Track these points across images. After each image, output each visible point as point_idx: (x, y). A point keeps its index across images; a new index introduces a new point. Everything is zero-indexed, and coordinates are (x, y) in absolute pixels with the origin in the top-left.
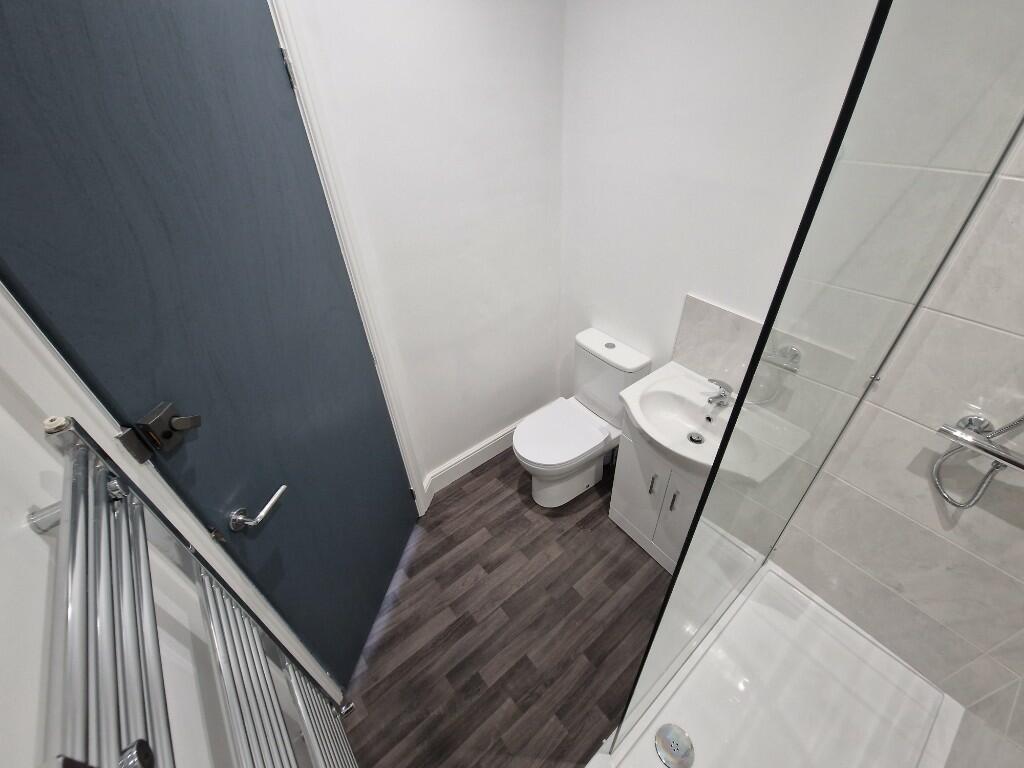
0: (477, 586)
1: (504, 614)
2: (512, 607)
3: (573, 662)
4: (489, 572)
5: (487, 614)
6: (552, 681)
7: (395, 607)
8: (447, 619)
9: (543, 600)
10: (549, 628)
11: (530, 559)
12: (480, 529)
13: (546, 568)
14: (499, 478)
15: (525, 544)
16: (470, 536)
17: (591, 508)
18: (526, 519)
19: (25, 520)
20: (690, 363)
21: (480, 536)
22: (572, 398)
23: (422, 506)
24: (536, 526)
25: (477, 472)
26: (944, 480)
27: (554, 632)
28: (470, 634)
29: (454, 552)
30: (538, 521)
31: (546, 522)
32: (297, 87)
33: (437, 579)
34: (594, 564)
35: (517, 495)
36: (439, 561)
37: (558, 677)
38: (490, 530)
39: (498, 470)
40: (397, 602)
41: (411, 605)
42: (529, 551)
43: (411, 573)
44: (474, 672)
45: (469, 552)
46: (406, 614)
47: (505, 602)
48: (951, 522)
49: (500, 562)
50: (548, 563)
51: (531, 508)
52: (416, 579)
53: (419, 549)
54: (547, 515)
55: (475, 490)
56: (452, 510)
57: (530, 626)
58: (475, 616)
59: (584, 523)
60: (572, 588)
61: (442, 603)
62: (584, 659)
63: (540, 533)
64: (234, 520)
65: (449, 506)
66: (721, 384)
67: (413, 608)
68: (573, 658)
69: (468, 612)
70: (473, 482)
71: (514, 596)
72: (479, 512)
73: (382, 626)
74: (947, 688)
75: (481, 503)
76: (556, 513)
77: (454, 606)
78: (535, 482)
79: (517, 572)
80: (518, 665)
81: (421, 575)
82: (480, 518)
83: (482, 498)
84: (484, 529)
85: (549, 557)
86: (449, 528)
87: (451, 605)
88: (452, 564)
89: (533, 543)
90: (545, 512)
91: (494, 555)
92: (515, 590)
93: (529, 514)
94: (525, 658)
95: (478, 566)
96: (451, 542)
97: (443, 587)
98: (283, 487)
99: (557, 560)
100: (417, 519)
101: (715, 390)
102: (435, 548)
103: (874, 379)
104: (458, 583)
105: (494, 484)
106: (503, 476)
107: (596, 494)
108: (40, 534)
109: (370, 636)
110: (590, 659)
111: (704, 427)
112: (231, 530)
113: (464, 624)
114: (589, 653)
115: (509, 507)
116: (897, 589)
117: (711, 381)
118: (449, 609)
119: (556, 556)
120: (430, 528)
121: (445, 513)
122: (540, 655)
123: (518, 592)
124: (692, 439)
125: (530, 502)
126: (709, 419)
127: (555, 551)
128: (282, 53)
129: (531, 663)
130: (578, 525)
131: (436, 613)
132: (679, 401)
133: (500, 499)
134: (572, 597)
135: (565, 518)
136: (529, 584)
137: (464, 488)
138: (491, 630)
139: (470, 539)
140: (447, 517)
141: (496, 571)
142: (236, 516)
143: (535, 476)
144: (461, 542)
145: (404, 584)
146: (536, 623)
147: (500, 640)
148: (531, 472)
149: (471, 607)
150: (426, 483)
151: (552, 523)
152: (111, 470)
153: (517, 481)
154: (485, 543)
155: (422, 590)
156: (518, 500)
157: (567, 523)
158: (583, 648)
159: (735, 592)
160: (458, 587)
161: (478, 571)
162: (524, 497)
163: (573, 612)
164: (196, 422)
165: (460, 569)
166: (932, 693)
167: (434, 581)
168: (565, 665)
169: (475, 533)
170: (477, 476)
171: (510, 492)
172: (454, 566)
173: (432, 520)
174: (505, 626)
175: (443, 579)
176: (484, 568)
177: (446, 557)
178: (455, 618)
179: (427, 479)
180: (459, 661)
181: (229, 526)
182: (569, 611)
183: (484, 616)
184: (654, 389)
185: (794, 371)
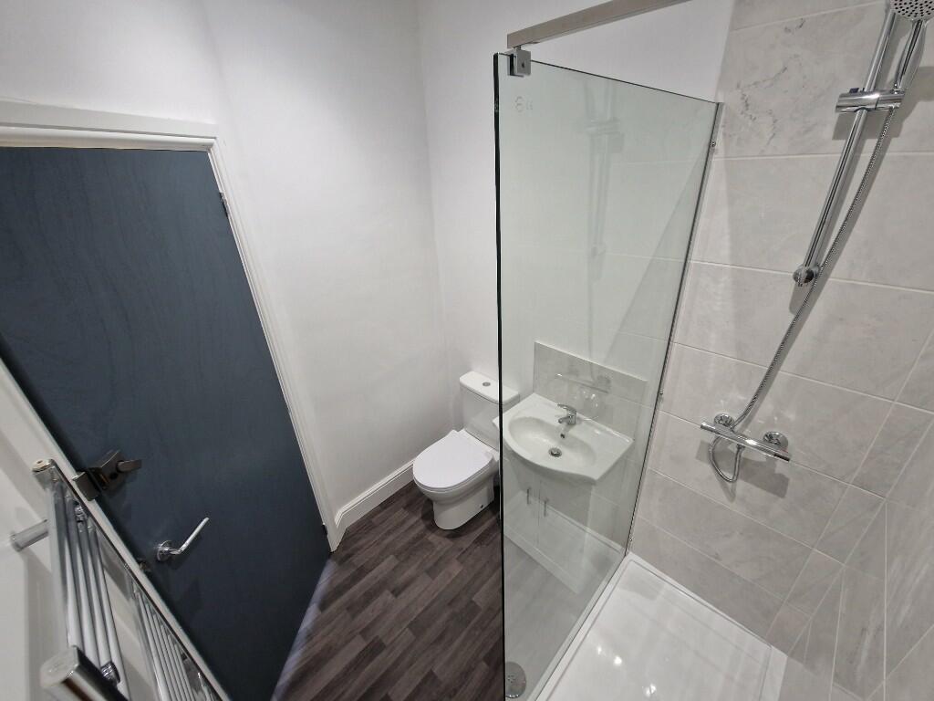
0: (385, 612)
1: (411, 634)
2: (417, 627)
3: (473, 669)
4: (396, 596)
5: (396, 635)
6: (455, 691)
7: (309, 641)
8: (358, 645)
9: (445, 615)
10: (451, 641)
11: (433, 579)
12: (387, 557)
13: (448, 586)
14: (405, 508)
15: (429, 565)
16: (378, 564)
17: (487, 525)
18: (430, 543)
19: (9, 539)
20: (546, 393)
21: (388, 563)
22: (463, 431)
23: (334, 541)
24: (438, 549)
25: (386, 505)
26: (719, 463)
27: (457, 643)
28: (379, 658)
29: (364, 581)
30: (440, 543)
31: (448, 543)
32: (231, 216)
33: (348, 609)
34: (490, 576)
35: (421, 521)
36: (351, 591)
37: (461, 686)
38: (397, 557)
39: (404, 501)
40: (310, 637)
41: (323, 637)
42: (432, 572)
43: (323, 606)
44: (383, 695)
45: (378, 579)
46: (318, 648)
47: (411, 623)
48: (732, 495)
49: (406, 585)
50: (449, 581)
51: (433, 532)
52: (327, 611)
53: (331, 583)
54: (448, 537)
55: (383, 522)
56: (361, 543)
57: (435, 642)
58: (384, 641)
59: (479, 540)
60: (472, 602)
61: (351, 632)
62: (484, 665)
63: (442, 553)
64: (161, 552)
65: (360, 538)
66: (569, 408)
67: (325, 641)
68: (473, 666)
69: (377, 637)
70: (382, 513)
71: (419, 615)
72: (386, 542)
73: (295, 663)
74: (771, 641)
75: (389, 533)
76: (456, 534)
77: (364, 632)
78: (436, 508)
79: (422, 592)
80: (425, 680)
81: (333, 607)
82: (387, 547)
83: (389, 528)
84: (392, 556)
85: (450, 575)
86: (359, 559)
87: (360, 633)
88: (363, 592)
89: (436, 564)
90: (447, 533)
91: (401, 580)
92: (420, 610)
93: (432, 537)
94: (431, 673)
95: (387, 592)
96: (362, 572)
97: (354, 617)
98: (205, 520)
99: (457, 577)
100: (329, 554)
101: (564, 413)
102: (347, 579)
103: (659, 393)
104: (369, 609)
105: (400, 514)
106: (408, 507)
107: (489, 513)
108: (18, 551)
109: (282, 674)
110: (488, 664)
111: (561, 443)
112: (157, 560)
113: (375, 649)
114: (488, 659)
115: (413, 534)
116: (716, 558)
117: (561, 406)
118: (359, 636)
119: (456, 573)
120: (342, 562)
121: (356, 545)
122: (445, 669)
123: (423, 611)
124: (552, 454)
125: (433, 527)
126: (563, 436)
127: (455, 569)
128: (220, 195)
129: (435, 677)
130: (475, 542)
131: (347, 642)
132: (539, 424)
133: (406, 526)
134: (472, 608)
135: (463, 538)
136: (433, 602)
137: (374, 520)
138: (399, 651)
139: (380, 566)
140: (358, 549)
141: (403, 594)
142: (163, 548)
143: (436, 502)
144: (370, 571)
145: (317, 618)
146: (441, 638)
147: (407, 659)
148: (432, 499)
149: (380, 632)
150: (337, 519)
151: (452, 543)
152: (77, 499)
153: (421, 509)
154: (393, 570)
155: (333, 623)
156: (422, 526)
157: (465, 542)
158: (482, 655)
159: (604, 583)
160: (368, 614)
161: (387, 596)
162: (428, 523)
163: (472, 623)
164: (138, 464)
165: (370, 596)
166: (763, 647)
167: (345, 611)
168: (466, 674)
169: (383, 560)
170: (385, 508)
171: (415, 519)
172: (365, 594)
173: (344, 554)
174: (411, 646)
175: (354, 608)
176: (393, 592)
177: (356, 587)
178: (365, 645)
179: (338, 515)
180: (369, 685)
181: (156, 558)
182: (469, 622)
183: (392, 638)
184: (521, 416)
185: (606, 392)
